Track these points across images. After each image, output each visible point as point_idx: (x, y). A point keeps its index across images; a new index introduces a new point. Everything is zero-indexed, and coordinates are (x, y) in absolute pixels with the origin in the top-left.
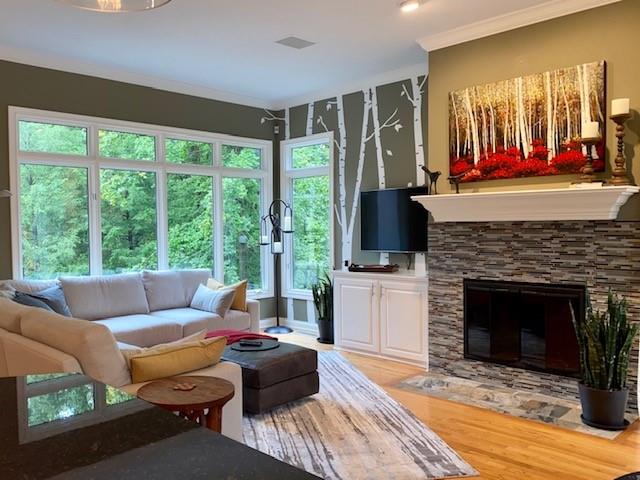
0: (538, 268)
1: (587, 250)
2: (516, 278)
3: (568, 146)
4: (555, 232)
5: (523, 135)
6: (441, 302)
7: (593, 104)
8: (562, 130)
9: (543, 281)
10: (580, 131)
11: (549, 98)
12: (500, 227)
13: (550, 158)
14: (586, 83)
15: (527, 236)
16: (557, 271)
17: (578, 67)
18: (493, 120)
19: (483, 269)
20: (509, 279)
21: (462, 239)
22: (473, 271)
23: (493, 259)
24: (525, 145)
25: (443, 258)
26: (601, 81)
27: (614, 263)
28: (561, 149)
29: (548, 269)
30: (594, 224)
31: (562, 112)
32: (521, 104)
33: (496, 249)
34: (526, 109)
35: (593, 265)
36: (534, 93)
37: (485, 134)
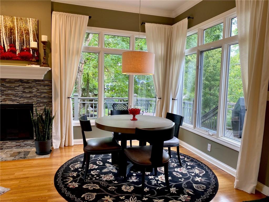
2: (3, 103)
5: (5, 43)
7: (34, 35)
8: (22, 43)
9: (16, 103)
11: (16, 28)
13: (17, 53)
14: (31, 26)
16: (22, 99)
17: (28, 18)
26: (37, 27)
28: (22, 50)
32: (3, 28)
34: (6, 30)
36: (9, 24)
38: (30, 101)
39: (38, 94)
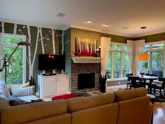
0: (89, 71)
1: (95, 67)
3: (93, 51)
11: (91, 44)
13: (91, 53)
14: (95, 43)
17: (94, 40)
19: (81, 72)
24: (88, 50)
25: (74, 70)
27: (98, 69)
34: (88, 44)
37: (82, 47)
38: (94, 72)
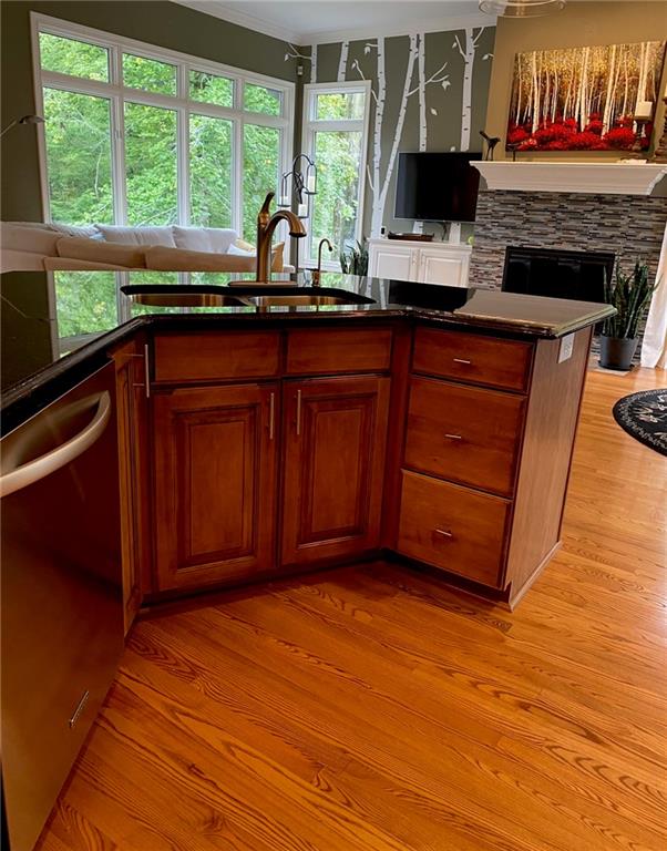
0: (577, 238)
1: (622, 222)
2: (556, 247)
3: (621, 122)
4: (597, 204)
5: (583, 108)
6: (482, 269)
7: (649, 83)
8: (618, 108)
9: (580, 250)
10: (633, 110)
11: (612, 73)
12: (547, 197)
13: (603, 133)
14: (647, 62)
15: (571, 208)
16: (594, 241)
17: (643, 44)
18: (556, 89)
20: (550, 247)
21: (510, 208)
22: (517, 239)
23: (537, 229)
24: (583, 117)
25: (489, 226)
26: (659, 62)
27: (642, 235)
28: (615, 124)
29: (585, 239)
30: (632, 198)
31: (622, 88)
32: (585, 76)
33: (541, 218)
34: (589, 81)
35: (625, 236)
36: (599, 65)
37: (546, 102)
38: (610, 247)
39: (632, 232)
